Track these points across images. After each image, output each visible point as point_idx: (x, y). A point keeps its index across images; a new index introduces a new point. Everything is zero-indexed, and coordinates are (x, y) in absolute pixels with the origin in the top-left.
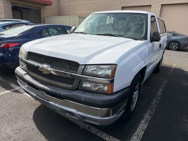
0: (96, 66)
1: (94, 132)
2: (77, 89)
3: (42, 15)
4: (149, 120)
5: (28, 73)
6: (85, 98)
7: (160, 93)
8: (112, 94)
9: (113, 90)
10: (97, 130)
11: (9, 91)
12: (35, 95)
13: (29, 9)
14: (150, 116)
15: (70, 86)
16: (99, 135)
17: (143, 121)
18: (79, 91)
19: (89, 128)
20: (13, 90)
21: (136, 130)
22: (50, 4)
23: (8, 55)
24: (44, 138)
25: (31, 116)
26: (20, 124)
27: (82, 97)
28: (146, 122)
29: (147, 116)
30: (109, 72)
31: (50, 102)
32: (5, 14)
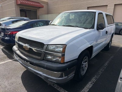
0: (55, 45)
1: (56, 88)
2: (43, 60)
3: (38, 14)
4: (94, 82)
5: (18, 50)
6: (47, 65)
7: (106, 64)
8: (64, 63)
9: (64, 61)
10: (58, 86)
11: (11, 60)
12: (21, 63)
13: (30, 11)
14: (95, 79)
15: (39, 58)
16: (58, 89)
17: (90, 83)
18: (44, 60)
19: (53, 85)
20: (14, 60)
21: (84, 88)
22: (42, 7)
23: (12, 39)
24: (25, 89)
25: (20, 76)
26: (13, 80)
27: (45, 64)
28: (92, 83)
29: (94, 80)
30: (61, 49)
31: (28, 67)
32: (16, 14)
